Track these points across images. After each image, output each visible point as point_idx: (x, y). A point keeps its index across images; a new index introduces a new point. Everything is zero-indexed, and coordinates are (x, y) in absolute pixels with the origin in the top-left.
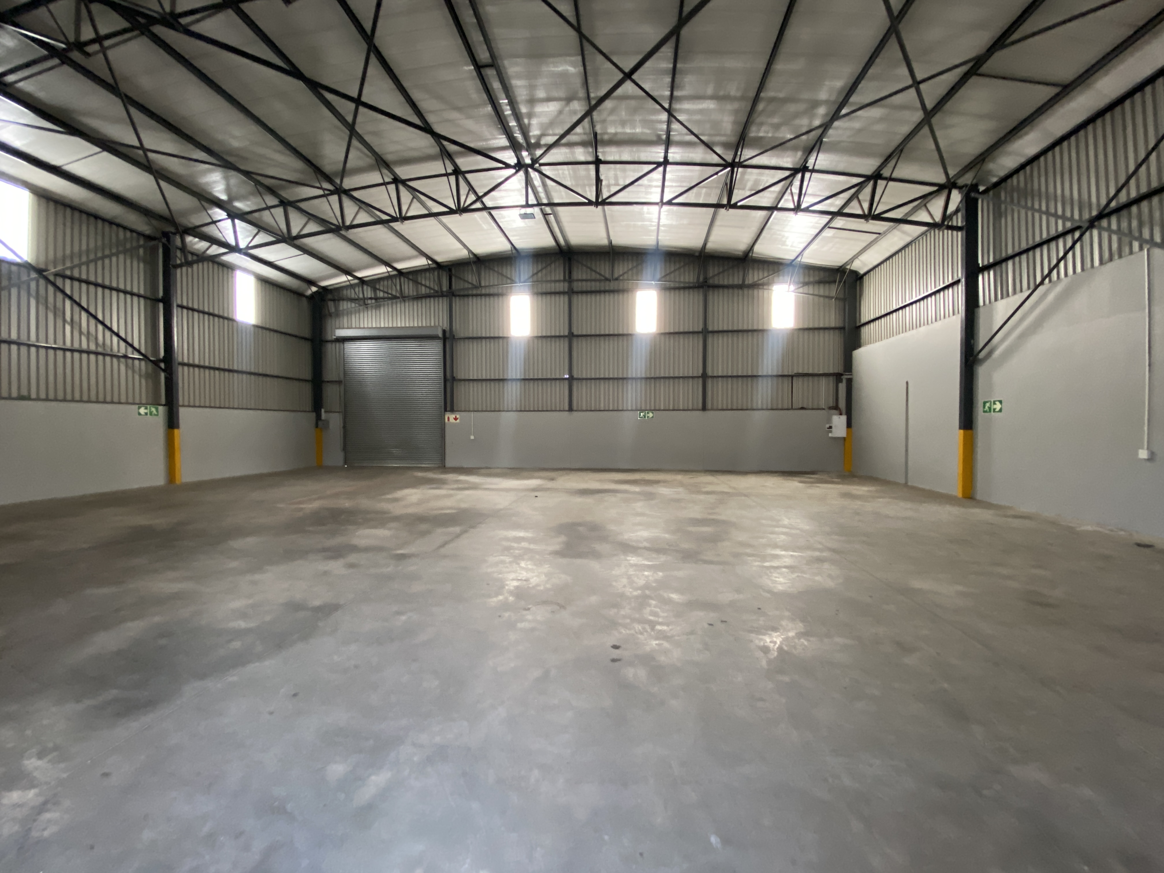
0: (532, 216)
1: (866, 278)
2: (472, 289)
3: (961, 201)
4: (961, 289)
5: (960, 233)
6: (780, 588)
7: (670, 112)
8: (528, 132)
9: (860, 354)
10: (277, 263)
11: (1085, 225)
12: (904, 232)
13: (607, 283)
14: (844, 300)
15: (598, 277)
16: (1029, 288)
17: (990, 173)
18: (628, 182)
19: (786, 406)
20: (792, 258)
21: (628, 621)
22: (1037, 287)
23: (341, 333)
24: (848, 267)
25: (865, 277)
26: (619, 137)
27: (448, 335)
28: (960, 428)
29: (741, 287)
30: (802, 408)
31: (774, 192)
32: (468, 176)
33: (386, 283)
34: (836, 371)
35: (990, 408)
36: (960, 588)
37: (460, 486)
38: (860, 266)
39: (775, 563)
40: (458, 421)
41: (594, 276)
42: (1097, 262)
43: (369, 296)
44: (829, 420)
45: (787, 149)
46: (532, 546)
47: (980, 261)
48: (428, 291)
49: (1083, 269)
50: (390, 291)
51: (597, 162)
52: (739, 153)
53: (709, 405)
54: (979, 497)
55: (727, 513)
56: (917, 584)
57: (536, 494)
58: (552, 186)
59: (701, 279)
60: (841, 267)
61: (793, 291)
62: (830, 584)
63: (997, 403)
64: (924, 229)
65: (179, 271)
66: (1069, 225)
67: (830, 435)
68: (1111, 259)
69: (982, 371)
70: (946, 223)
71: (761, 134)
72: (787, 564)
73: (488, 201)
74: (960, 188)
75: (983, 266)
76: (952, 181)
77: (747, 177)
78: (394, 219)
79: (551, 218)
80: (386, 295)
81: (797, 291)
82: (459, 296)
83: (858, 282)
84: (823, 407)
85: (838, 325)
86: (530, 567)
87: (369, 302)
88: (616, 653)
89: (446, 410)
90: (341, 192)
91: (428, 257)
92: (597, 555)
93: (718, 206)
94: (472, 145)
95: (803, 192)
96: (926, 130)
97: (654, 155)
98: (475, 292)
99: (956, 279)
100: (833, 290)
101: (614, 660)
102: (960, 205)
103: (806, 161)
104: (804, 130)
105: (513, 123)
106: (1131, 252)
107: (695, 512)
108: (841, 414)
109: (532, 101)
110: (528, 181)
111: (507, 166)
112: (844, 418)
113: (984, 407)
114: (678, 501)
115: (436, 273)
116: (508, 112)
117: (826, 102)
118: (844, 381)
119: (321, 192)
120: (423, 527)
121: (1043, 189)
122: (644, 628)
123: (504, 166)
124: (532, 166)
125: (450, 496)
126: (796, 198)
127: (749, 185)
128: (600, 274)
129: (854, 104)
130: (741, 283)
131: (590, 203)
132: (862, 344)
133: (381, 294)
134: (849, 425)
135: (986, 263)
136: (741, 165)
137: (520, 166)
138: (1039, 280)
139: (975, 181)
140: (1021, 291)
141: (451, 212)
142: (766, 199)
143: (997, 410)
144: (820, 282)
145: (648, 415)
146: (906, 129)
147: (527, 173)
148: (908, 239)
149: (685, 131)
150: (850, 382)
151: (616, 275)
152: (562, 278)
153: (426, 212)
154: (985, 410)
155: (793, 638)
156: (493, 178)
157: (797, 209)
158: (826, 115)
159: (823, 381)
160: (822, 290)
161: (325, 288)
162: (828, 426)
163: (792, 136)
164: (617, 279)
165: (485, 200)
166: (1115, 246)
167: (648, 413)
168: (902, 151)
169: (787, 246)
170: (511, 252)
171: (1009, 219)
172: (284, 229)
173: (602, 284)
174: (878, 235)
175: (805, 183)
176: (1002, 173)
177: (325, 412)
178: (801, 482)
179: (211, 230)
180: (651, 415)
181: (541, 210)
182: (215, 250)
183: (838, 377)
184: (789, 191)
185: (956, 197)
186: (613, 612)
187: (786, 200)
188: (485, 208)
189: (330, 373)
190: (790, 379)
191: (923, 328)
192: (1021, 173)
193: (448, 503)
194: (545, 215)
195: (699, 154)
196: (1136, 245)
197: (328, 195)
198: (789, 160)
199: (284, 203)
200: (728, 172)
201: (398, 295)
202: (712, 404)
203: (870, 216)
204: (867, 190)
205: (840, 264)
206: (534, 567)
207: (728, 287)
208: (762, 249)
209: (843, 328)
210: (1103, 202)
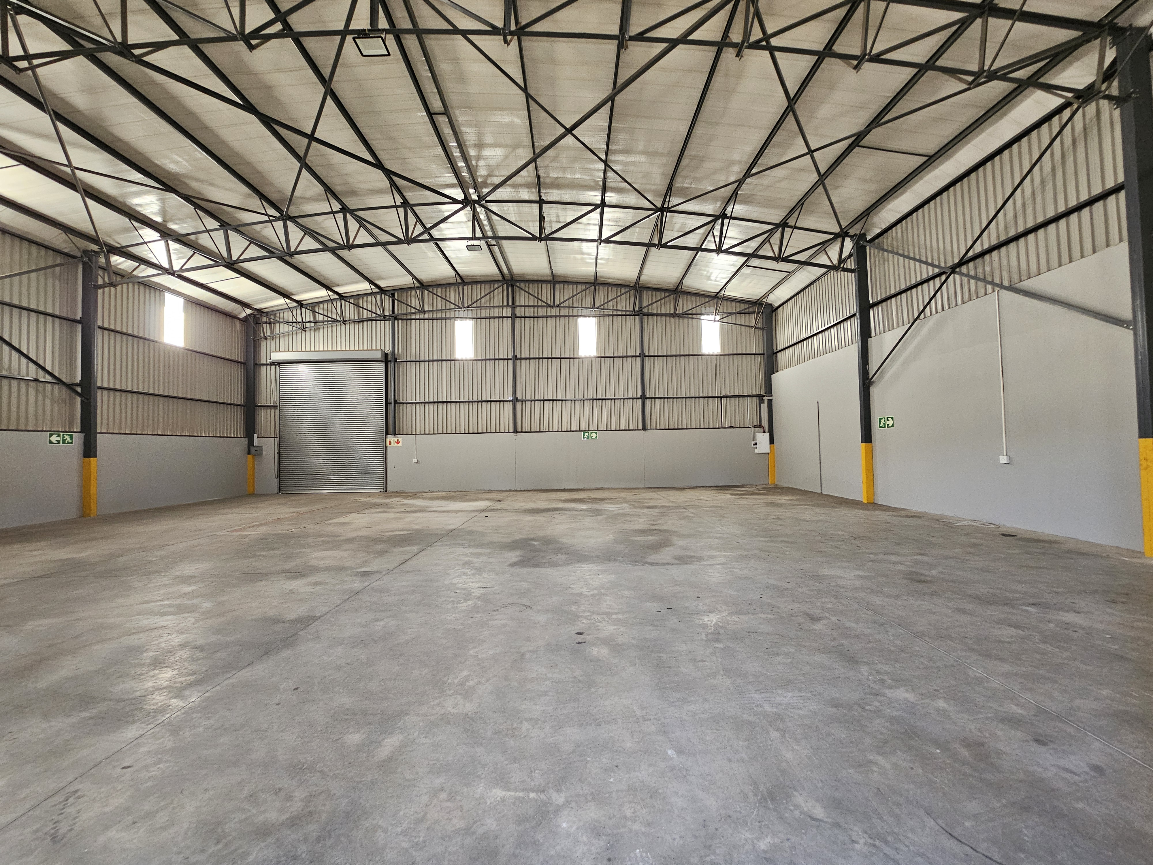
0: (479, 248)
1: (779, 311)
2: (415, 313)
3: (853, 248)
4: (856, 321)
5: (854, 275)
6: (715, 581)
7: (605, 162)
9: (777, 378)
10: (209, 285)
11: (949, 271)
12: (809, 272)
13: (550, 310)
14: (763, 329)
15: (540, 303)
16: (908, 323)
17: (874, 224)
18: (569, 220)
19: (716, 426)
20: (717, 291)
21: (588, 613)
22: (915, 320)
23: (277, 356)
24: (765, 300)
25: (779, 309)
26: (560, 181)
27: (390, 358)
28: (861, 442)
29: (674, 315)
30: (731, 427)
31: (698, 234)
32: (415, 208)
33: (325, 306)
34: (759, 393)
35: (884, 424)
37: (406, 509)
38: (776, 298)
40: (400, 444)
41: (536, 302)
42: (959, 301)
43: (308, 319)
44: (755, 437)
45: (709, 198)
47: (870, 299)
48: (370, 315)
49: (949, 306)
50: (330, 315)
51: (541, 202)
52: (667, 200)
53: (648, 425)
54: (879, 501)
55: (668, 524)
56: (825, 571)
57: (487, 514)
58: (497, 220)
59: (637, 309)
60: (759, 299)
61: (718, 321)
63: (890, 419)
64: (825, 270)
66: (936, 271)
67: (756, 451)
68: (970, 299)
69: (875, 392)
70: (842, 266)
71: (686, 185)
73: (435, 233)
74: (851, 237)
75: (873, 302)
76: (845, 230)
77: (674, 220)
78: (342, 247)
79: (496, 249)
80: (326, 319)
81: (721, 321)
82: (402, 320)
83: (774, 314)
84: (749, 426)
85: (758, 352)
87: (308, 324)
88: (579, 638)
89: (387, 434)
90: (286, 218)
91: (371, 282)
92: (553, 564)
93: (649, 245)
94: (421, 182)
95: (724, 235)
96: (821, 189)
97: (592, 197)
98: (418, 316)
99: (852, 313)
100: (753, 320)
101: (579, 643)
102: (852, 251)
103: (725, 209)
104: (723, 183)
105: (461, 164)
106: (985, 294)
107: (640, 524)
108: (764, 432)
109: (480, 146)
110: (475, 216)
111: (455, 201)
112: (767, 435)
113: (879, 423)
114: (624, 515)
115: (378, 297)
116: (457, 153)
117: (740, 162)
118: (766, 401)
119: (266, 218)
121: (916, 238)
122: (603, 618)
123: (451, 201)
124: (478, 202)
126: (717, 240)
127: (677, 227)
128: (543, 301)
129: (762, 165)
130: (672, 312)
131: (534, 238)
132: (779, 369)
133: (321, 318)
134: (771, 441)
135: (875, 300)
136: (669, 210)
137: (466, 202)
138: (916, 316)
139: (863, 232)
140: (903, 323)
141: (399, 242)
142: (692, 240)
143: (889, 425)
144: (741, 313)
145: (592, 435)
146: (805, 187)
147: (474, 210)
148: (814, 278)
149: (620, 179)
150: (770, 402)
151: (559, 303)
152: (505, 304)
153: (373, 241)
154: (881, 425)
155: (726, 616)
156: (441, 211)
157: (719, 250)
158: (740, 173)
159: (748, 401)
160: (743, 320)
161: (260, 311)
162: (753, 443)
163: (713, 188)
164: (559, 307)
165: (431, 232)
166: (973, 288)
167: (591, 433)
168: (803, 204)
169: (711, 281)
170: (454, 279)
171: (891, 263)
173: (544, 310)
174: (787, 274)
175: (725, 228)
177: (258, 437)
178: (732, 495)
179: (141, 251)
180: (594, 435)
181: (487, 242)
183: (760, 397)
184: (711, 233)
185: (849, 244)
187: (709, 241)
188: (432, 239)
189: (265, 397)
190: (719, 400)
192: (899, 226)
194: (489, 246)
195: (632, 199)
196: (989, 288)
197: (274, 221)
198: (710, 207)
199: (224, 225)
200: (658, 216)
201: (338, 319)
202: (651, 425)
203: (779, 258)
204: (778, 235)
205: (758, 297)
207: (661, 315)
208: (692, 282)
209: (764, 354)
210: (963, 252)
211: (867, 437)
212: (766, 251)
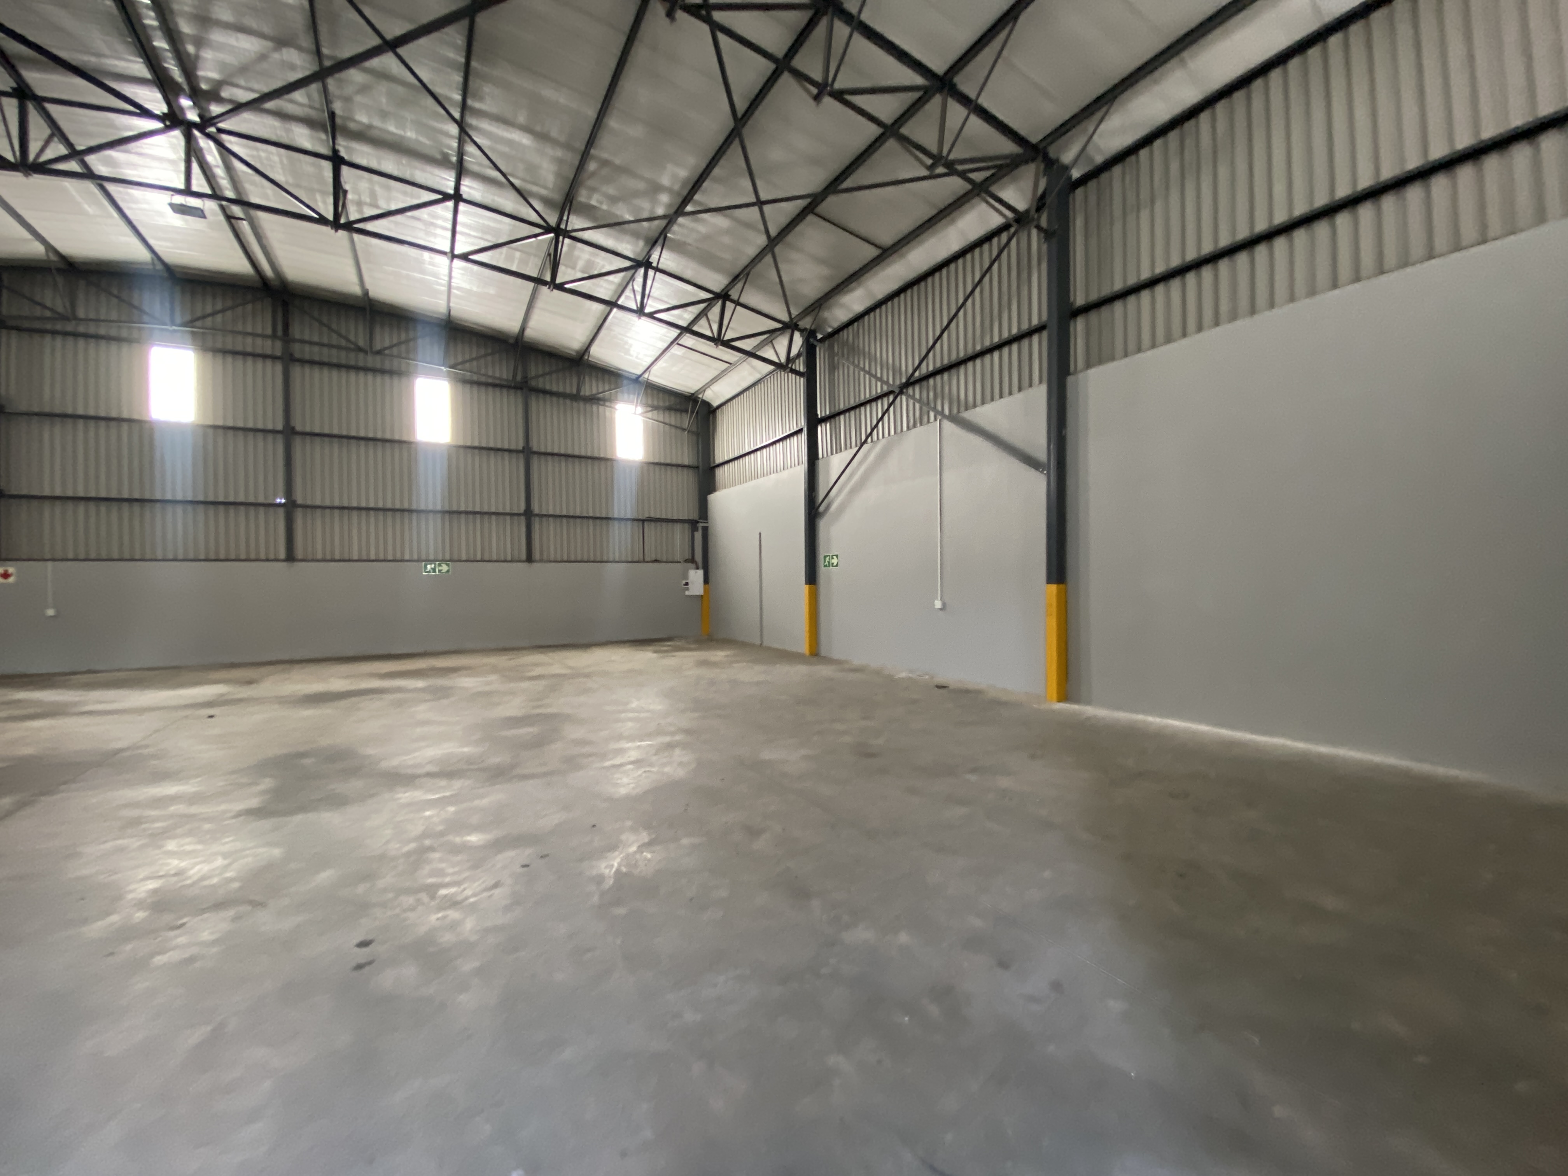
0: (199, 213)
1: (719, 412)
2: (53, 319)
3: (802, 346)
4: (804, 436)
5: (802, 379)
6: (623, 791)
7: (461, 124)
8: (195, 68)
9: (715, 499)
11: (897, 391)
12: (754, 368)
13: (361, 355)
14: (697, 434)
16: (856, 446)
17: (825, 320)
18: (393, 207)
19: (636, 559)
20: (639, 373)
21: (390, 895)
22: (862, 445)
24: (700, 396)
25: (717, 411)
26: (375, 133)
28: (806, 584)
29: (576, 397)
30: (656, 561)
31: (612, 282)
32: (51, 107)
34: (691, 518)
35: (829, 562)
36: (804, 752)
38: (715, 395)
39: (618, 761)
40: (11, 580)
41: (335, 340)
42: (905, 428)
44: (685, 576)
45: (625, 232)
46: (194, 810)
47: (819, 412)
49: (895, 433)
51: (337, 161)
52: (565, 218)
53: (536, 555)
54: (823, 653)
55: (558, 704)
56: (767, 755)
57: (211, 711)
58: (247, 175)
59: (519, 378)
60: (693, 394)
61: (640, 415)
62: (680, 773)
63: (835, 557)
64: (772, 367)
66: (885, 388)
67: (687, 593)
68: (915, 426)
69: (822, 525)
70: (790, 366)
71: (593, 202)
72: (632, 759)
73: (97, 165)
74: (802, 331)
75: (821, 417)
76: (795, 321)
77: (577, 253)
79: (245, 226)
81: (645, 415)
82: (19, 329)
83: (711, 415)
84: (679, 560)
85: (691, 464)
86: (189, 848)
88: (363, 954)
92: (338, 802)
93: (538, 281)
95: (647, 292)
96: (768, 259)
97: (438, 179)
98: (59, 327)
99: (799, 427)
100: (686, 421)
101: (359, 967)
102: (802, 349)
103: (649, 254)
104: (646, 215)
105: (160, 43)
106: (928, 422)
107: (513, 707)
108: (697, 568)
109: (204, 20)
110: (192, 152)
111: (146, 112)
112: (700, 573)
113: (825, 562)
114: (489, 694)
117: (669, 190)
118: (700, 530)
121: (867, 349)
122: (418, 900)
124: (202, 127)
126: (639, 298)
127: (580, 264)
128: (348, 340)
129: (699, 203)
130: (574, 391)
131: (322, 220)
132: (716, 489)
134: (706, 580)
135: (823, 415)
136: (567, 234)
137: (173, 120)
138: (863, 438)
139: (813, 327)
140: (851, 448)
141: (5, 165)
142: (601, 289)
143: (835, 564)
144: (670, 409)
145: (440, 568)
146: (751, 251)
147: (190, 139)
148: (758, 376)
149: (487, 162)
150: (705, 530)
151: (378, 346)
152: (269, 332)
154: (825, 564)
155: (635, 852)
156: (112, 125)
157: (640, 311)
158: (669, 206)
159: (678, 527)
160: (672, 418)
162: (684, 582)
163: (631, 219)
164: (379, 352)
165: (88, 160)
166: (917, 413)
167: (440, 565)
168: (748, 274)
169: (631, 356)
170: (151, 266)
171: (841, 372)
173: (352, 355)
174: (728, 365)
175: (649, 282)
176: (836, 325)
178: (655, 652)
180: (444, 568)
181: (222, 208)
183: (693, 524)
184: (630, 287)
185: (798, 340)
186: (361, 889)
187: (627, 298)
188: (89, 175)
190: (641, 523)
191: (773, 476)
192: (850, 328)
194: (230, 218)
195: (509, 202)
196: (932, 414)
198: (629, 247)
200: (552, 239)
202: (541, 553)
203: (718, 340)
204: (716, 309)
205: (692, 392)
206: (199, 847)
207: (558, 395)
208: (600, 353)
209: (697, 467)
210: (910, 371)
211: (812, 577)
212: (702, 327)
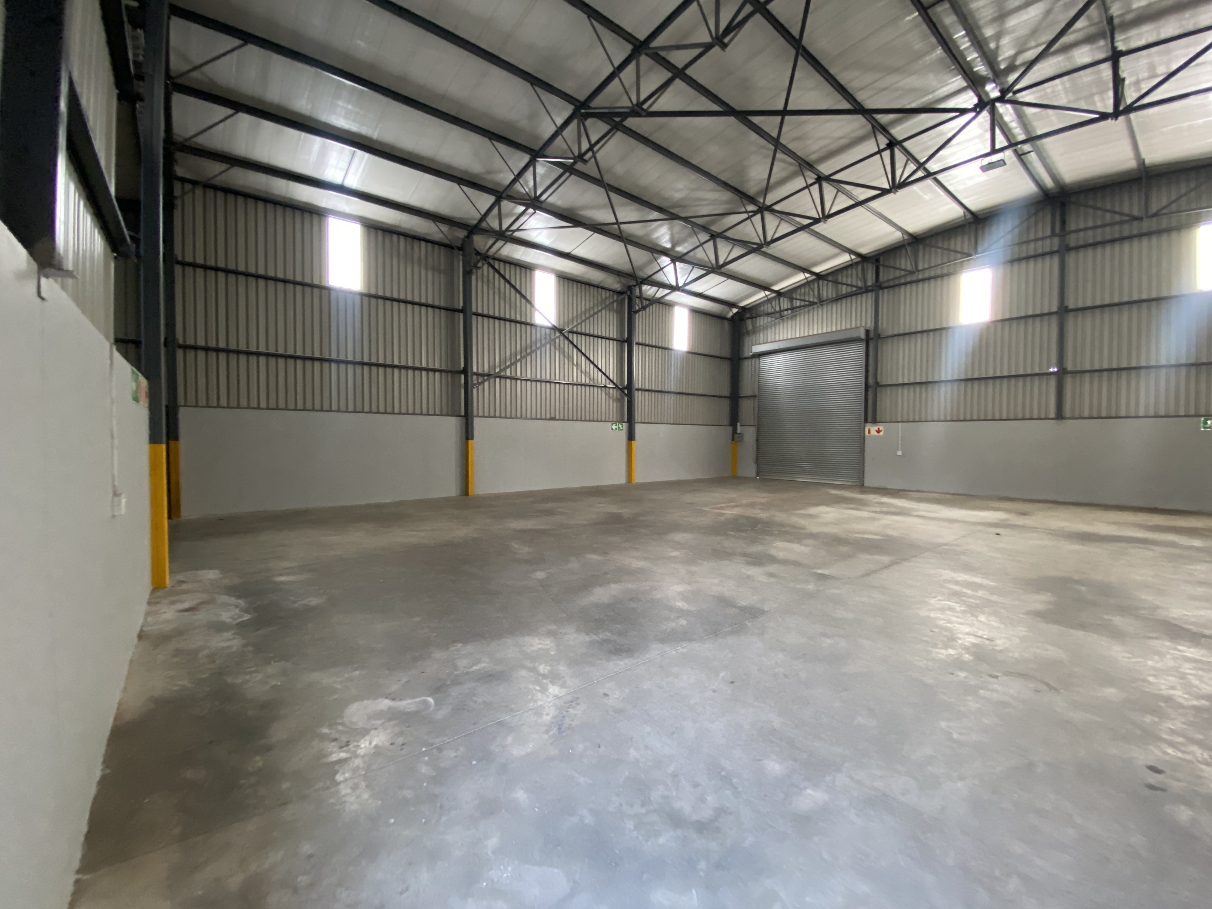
0: (1000, 163)
2: (905, 276)
8: (997, 57)
10: (706, 293)
13: (1135, 223)
15: (1117, 218)
21: (1180, 739)
23: (758, 349)
27: (871, 335)
32: (906, 144)
33: (803, 290)
37: (885, 509)
40: (881, 434)
41: (1108, 219)
43: (786, 307)
46: (994, 598)
48: (849, 289)
50: (807, 299)
51: (1115, 57)
57: (998, 531)
58: (1034, 114)
65: (637, 315)
73: (932, 166)
78: (816, 221)
79: (1032, 157)
80: (803, 303)
82: (888, 287)
86: (994, 624)
87: (785, 313)
88: (1155, 779)
89: (866, 421)
90: (764, 209)
91: (850, 252)
94: (913, 105)
98: (909, 279)
101: (1151, 788)
105: (972, 56)
110: (996, 121)
111: (963, 112)
115: (860, 268)
116: (965, 44)
119: (745, 216)
120: (844, 549)
123: (958, 114)
124: (1001, 99)
125: (874, 519)
128: (1121, 214)
131: (1103, 117)
133: (798, 303)
137: (983, 104)
141: (884, 192)
147: (993, 112)
152: (1049, 233)
153: (852, 202)
156: (942, 134)
161: (743, 308)
164: (1156, 215)
165: (927, 166)
170: (963, 219)
172: (714, 261)
173: (1126, 227)
177: (741, 426)
179: (660, 277)
181: (1015, 151)
182: (662, 292)
186: (1150, 719)
188: (929, 174)
189: (747, 388)
193: (872, 527)
194: (1020, 156)
197: (752, 216)
199: (714, 236)
201: (816, 300)
206: (1002, 626)
